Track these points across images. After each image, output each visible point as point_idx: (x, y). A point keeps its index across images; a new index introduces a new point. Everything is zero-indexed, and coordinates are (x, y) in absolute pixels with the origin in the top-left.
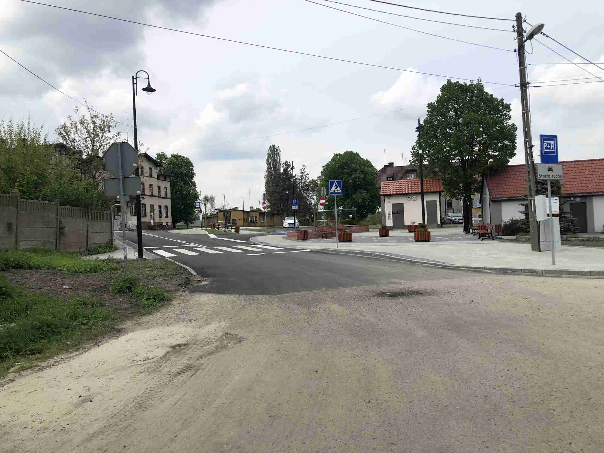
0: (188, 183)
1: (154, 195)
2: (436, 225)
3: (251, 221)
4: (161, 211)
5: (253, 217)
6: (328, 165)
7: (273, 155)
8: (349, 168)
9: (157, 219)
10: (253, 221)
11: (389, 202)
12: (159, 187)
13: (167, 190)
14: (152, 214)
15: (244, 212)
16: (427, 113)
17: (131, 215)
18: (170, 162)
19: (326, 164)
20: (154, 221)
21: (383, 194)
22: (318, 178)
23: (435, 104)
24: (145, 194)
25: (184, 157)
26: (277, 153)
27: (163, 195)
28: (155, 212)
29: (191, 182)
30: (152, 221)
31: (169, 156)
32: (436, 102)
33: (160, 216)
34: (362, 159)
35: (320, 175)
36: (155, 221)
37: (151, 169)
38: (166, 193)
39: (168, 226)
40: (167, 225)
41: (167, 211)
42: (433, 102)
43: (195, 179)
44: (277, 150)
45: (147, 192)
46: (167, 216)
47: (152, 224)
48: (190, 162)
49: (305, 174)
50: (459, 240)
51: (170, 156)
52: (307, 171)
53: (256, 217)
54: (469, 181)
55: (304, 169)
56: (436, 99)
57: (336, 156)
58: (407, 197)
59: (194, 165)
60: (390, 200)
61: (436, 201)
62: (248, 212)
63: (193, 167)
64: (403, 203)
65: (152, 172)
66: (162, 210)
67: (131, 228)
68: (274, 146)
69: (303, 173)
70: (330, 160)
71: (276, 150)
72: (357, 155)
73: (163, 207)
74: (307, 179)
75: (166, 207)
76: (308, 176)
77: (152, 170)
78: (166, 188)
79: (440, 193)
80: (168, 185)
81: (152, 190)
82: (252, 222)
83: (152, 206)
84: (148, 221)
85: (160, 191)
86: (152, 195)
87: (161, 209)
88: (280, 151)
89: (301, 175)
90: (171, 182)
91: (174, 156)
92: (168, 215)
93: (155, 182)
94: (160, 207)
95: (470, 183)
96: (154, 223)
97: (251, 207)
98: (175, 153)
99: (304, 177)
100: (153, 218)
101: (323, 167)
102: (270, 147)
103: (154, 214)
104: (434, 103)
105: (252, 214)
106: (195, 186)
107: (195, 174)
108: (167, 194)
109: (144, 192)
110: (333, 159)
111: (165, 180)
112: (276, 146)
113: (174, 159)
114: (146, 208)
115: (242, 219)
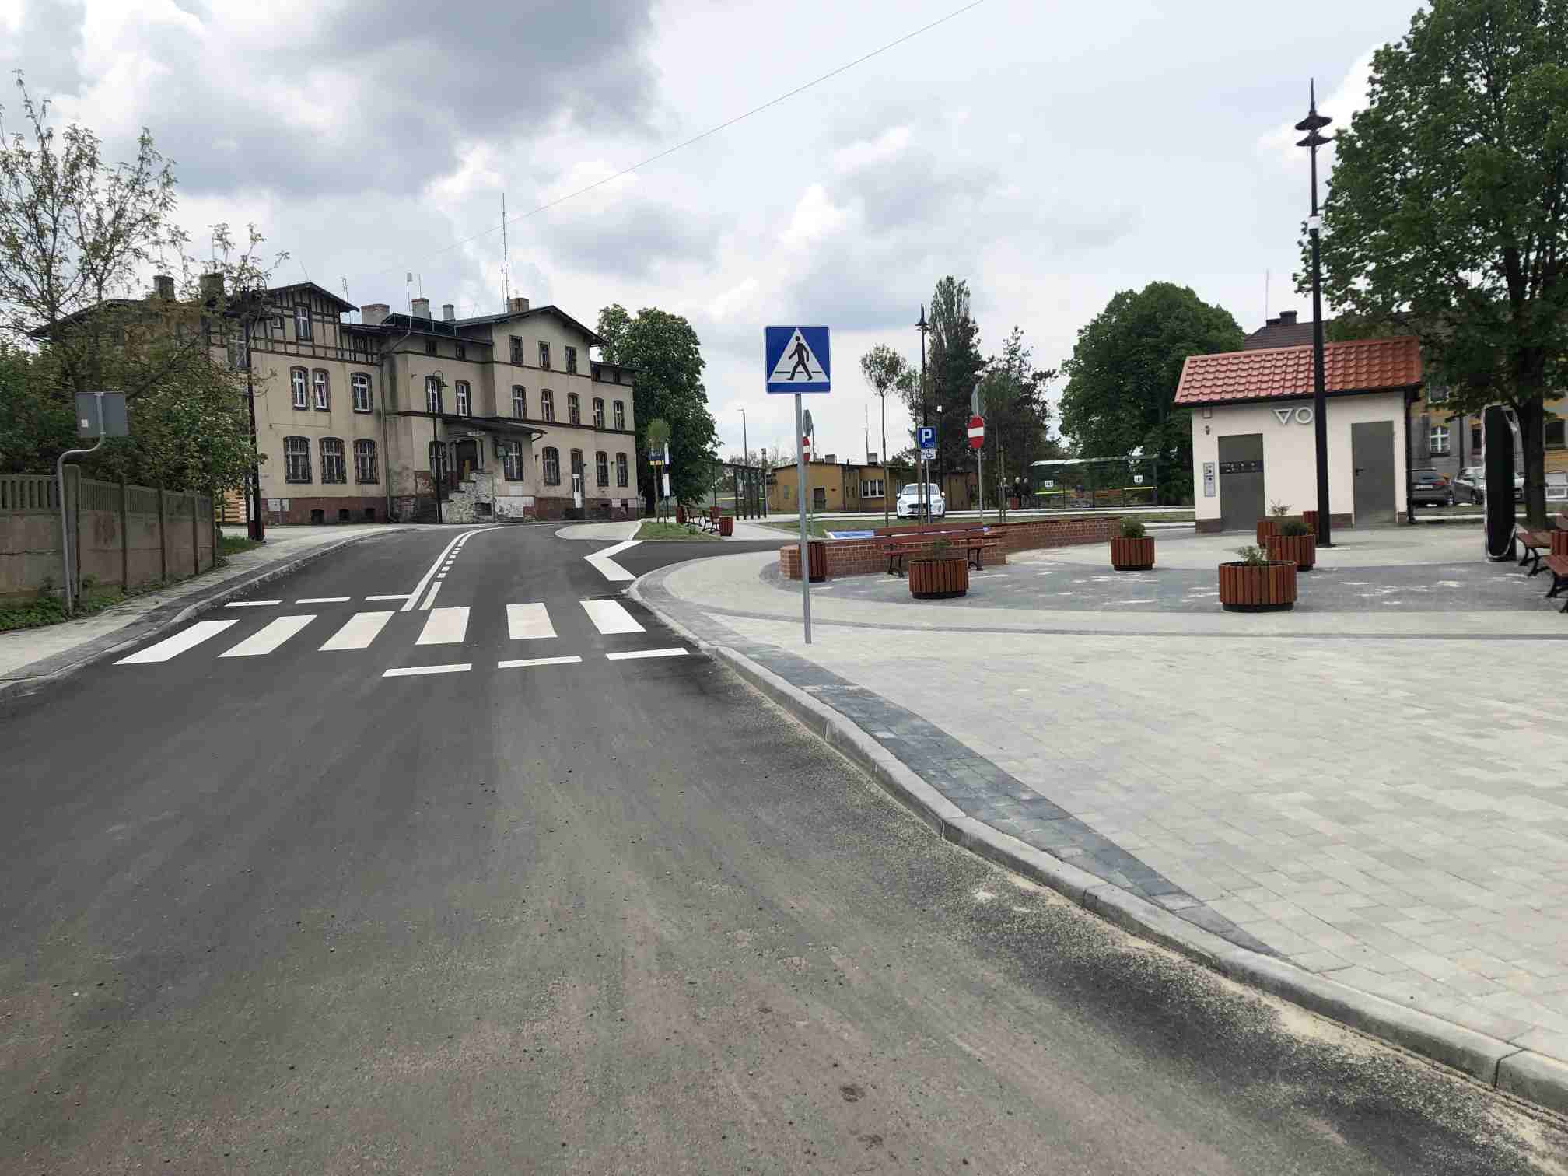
0: (685, 390)
1: (583, 422)
2: (1385, 516)
3: (866, 494)
4: (606, 468)
5: (873, 482)
6: (1094, 327)
7: (947, 305)
8: (1158, 333)
9: (593, 490)
10: (873, 492)
11: (1208, 433)
12: (599, 402)
13: (622, 408)
14: (576, 476)
15: (848, 468)
16: (1369, 88)
17: (507, 479)
18: (636, 331)
19: (1088, 323)
20: (583, 495)
21: (1183, 400)
22: (1063, 365)
23: (1404, 48)
24: (556, 420)
25: (673, 317)
26: (959, 300)
27: (610, 424)
28: (586, 471)
29: (692, 386)
30: (577, 497)
31: (633, 315)
32: (1408, 41)
33: (603, 482)
34: (1205, 305)
35: (1070, 355)
36: (587, 496)
37: (571, 352)
38: (620, 419)
39: (627, 509)
40: (625, 504)
41: (625, 467)
42: (1393, 43)
43: (705, 378)
44: (960, 291)
45: (562, 414)
46: (623, 482)
47: (578, 504)
48: (689, 330)
49: (1019, 353)
50: (1440, 600)
51: (638, 317)
52: (1025, 344)
53: (880, 482)
54: (1536, 341)
55: (1018, 339)
56: (1406, 28)
57: (1119, 298)
58: (1277, 411)
59: (700, 337)
60: (1211, 423)
61: (1390, 424)
62: (860, 468)
63: (699, 344)
64: (1260, 436)
65: (575, 360)
66: (609, 464)
67: (506, 516)
68: (950, 280)
69: (1013, 352)
70: (1102, 312)
71: (955, 292)
72: (1189, 293)
73: (612, 457)
74: (1024, 367)
75: (622, 457)
76: (1026, 359)
77: (575, 354)
78: (619, 405)
79: (1410, 395)
80: (626, 395)
81: (575, 411)
82: (870, 496)
83: (577, 455)
84: (566, 496)
85: (601, 414)
86: (575, 424)
87: (605, 460)
88: (968, 294)
89: (1008, 357)
90: (635, 386)
91: (645, 314)
92: (626, 480)
93: (586, 390)
94: (602, 456)
95: (1539, 350)
96: (583, 501)
97: (869, 455)
98: (650, 307)
99: (1017, 363)
100: (578, 485)
101: (1081, 332)
102: (940, 282)
103: (582, 478)
104: (1398, 46)
105: (872, 474)
106: (704, 398)
107: (702, 363)
108: (623, 421)
109: (553, 414)
110: (1110, 309)
111: (617, 382)
112: (957, 282)
113: (645, 322)
114: (557, 462)
115: (839, 490)
